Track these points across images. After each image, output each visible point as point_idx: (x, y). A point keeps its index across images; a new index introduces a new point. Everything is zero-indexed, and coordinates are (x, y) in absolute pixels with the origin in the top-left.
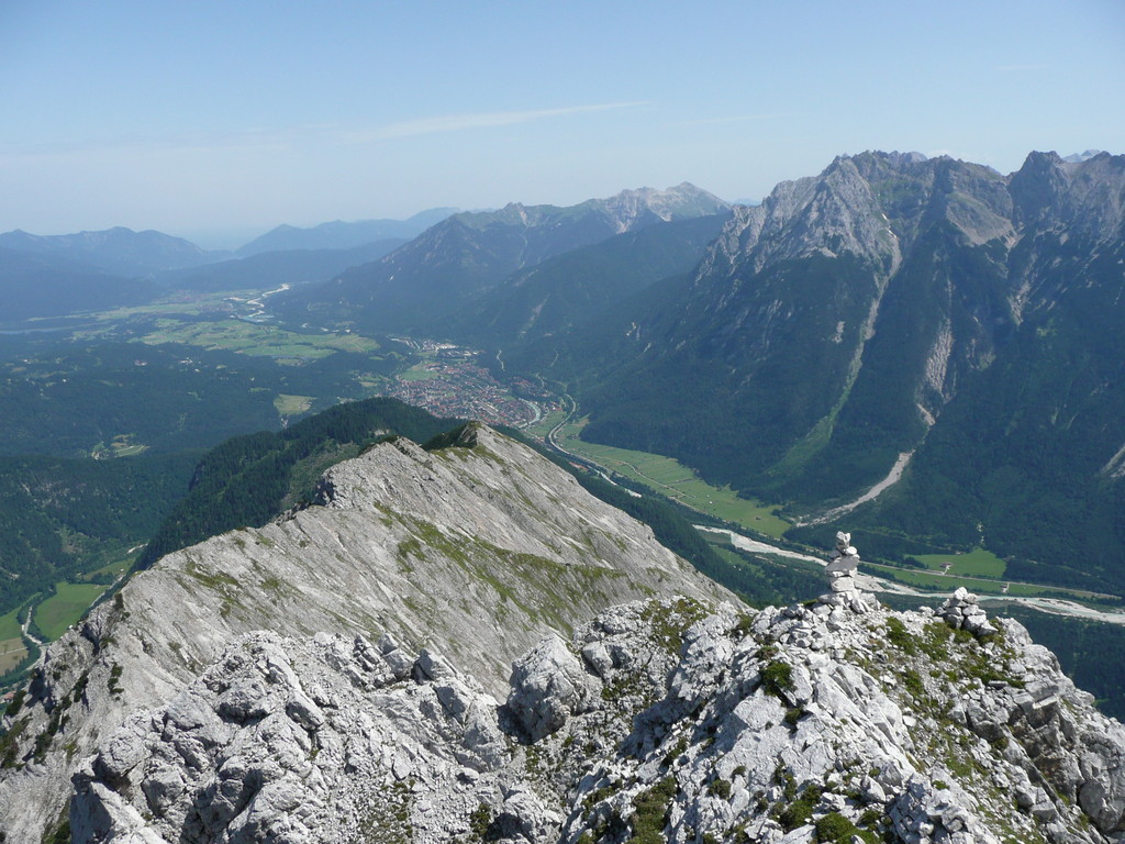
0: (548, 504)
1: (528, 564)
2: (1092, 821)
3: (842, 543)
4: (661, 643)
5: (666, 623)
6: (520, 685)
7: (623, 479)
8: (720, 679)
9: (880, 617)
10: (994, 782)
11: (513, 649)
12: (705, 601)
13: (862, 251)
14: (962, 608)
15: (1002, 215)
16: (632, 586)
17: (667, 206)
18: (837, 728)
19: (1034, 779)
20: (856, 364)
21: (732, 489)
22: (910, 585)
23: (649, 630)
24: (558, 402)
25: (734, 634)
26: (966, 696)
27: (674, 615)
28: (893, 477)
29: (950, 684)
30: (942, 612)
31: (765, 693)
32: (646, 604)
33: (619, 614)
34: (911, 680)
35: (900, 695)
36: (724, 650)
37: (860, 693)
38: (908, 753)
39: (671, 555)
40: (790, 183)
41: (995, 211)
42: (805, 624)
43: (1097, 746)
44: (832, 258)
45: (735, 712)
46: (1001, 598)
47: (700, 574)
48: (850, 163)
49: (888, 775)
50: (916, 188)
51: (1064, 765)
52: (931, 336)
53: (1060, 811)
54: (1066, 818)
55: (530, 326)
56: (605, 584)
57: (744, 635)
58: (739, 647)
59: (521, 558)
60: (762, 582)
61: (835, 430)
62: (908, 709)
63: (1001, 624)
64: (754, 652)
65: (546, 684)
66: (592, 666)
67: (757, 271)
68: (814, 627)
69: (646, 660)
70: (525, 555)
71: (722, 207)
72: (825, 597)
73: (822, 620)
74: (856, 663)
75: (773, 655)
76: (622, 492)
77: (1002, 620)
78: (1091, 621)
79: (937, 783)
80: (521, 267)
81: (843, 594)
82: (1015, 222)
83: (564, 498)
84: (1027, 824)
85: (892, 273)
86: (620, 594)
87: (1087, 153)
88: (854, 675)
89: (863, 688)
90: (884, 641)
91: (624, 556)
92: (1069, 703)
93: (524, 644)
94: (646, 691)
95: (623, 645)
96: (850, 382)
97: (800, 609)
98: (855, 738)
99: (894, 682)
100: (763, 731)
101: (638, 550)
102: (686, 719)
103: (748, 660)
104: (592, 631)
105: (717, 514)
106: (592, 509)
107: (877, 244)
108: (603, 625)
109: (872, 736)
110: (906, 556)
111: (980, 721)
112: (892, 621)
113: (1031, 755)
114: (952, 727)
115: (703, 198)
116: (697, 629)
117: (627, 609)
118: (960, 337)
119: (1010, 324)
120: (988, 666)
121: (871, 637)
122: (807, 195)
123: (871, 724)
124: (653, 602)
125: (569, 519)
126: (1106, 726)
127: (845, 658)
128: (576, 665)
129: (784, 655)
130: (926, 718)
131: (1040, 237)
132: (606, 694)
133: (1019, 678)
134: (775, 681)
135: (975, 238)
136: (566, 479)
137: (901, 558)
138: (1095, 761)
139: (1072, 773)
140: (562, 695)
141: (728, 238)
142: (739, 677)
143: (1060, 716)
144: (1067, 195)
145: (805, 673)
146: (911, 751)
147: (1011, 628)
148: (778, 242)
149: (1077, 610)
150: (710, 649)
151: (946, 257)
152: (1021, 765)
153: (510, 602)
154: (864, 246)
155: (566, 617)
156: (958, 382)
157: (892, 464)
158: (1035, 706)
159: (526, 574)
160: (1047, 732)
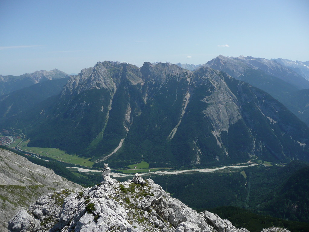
0: (18, 168)
1: (12, 189)
2: (172, 225)
3: (105, 167)
4: (58, 204)
5: (59, 198)
6: (12, 229)
7: (43, 157)
8: (75, 212)
9: (117, 185)
10: (149, 222)
11: (9, 217)
12: (71, 189)
13: (106, 87)
14: (138, 178)
15: (140, 77)
16: (48, 189)
17: (50, 75)
18: (108, 218)
19: (159, 218)
20: (108, 117)
21: (77, 155)
22: (127, 174)
23: (54, 201)
24: (19, 136)
25: (78, 198)
26: (141, 201)
27: (62, 195)
28: (120, 146)
29: (137, 199)
30: (133, 180)
31: (88, 213)
32: (53, 194)
33: (44, 198)
34: (127, 200)
35: (124, 205)
36: (75, 203)
37: (114, 207)
38: (128, 220)
39: (60, 177)
40: (86, 69)
41: (138, 76)
42: (98, 191)
43: (171, 206)
44: (99, 89)
45: (80, 221)
46: (149, 173)
47: (69, 181)
48: (101, 64)
49: (122, 228)
50: (119, 70)
51: (165, 213)
52: (126, 108)
53: (165, 225)
54: (167, 226)
55: (7, 113)
56: (39, 190)
57: (81, 198)
58: (80, 201)
59: (10, 187)
60: (88, 180)
61: (104, 135)
62: (127, 208)
63: (147, 180)
64: (84, 202)
65: (21, 226)
66: (36, 217)
67: (79, 93)
68: (100, 191)
69: (54, 210)
70: (11, 186)
71: (67, 75)
72: (102, 182)
73: (102, 189)
74: (112, 199)
75: (89, 202)
76: (43, 161)
77: (147, 179)
78: (169, 175)
79: (134, 227)
80: (3, 95)
81: (107, 180)
82: (142, 79)
83: (23, 165)
84: (158, 230)
85: (115, 92)
86: (45, 192)
87: (157, 62)
88: (112, 202)
89: (115, 205)
90: (119, 191)
91: (45, 180)
92: (164, 197)
93: (13, 214)
94: (55, 220)
95: (46, 208)
96: (107, 122)
97: (96, 187)
98: (113, 220)
99: (122, 202)
100: (88, 224)
101: (49, 177)
102: (66, 226)
103: (82, 205)
104: (35, 206)
105: (73, 163)
106: (33, 167)
107: (110, 85)
108: (39, 203)
109: (118, 218)
110: (125, 166)
111: (144, 207)
112: (121, 185)
113: (157, 212)
114: (138, 210)
115: (61, 73)
116: (67, 199)
117: (47, 196)
118: (133, 108)
119: (144, 104)
120: (145, 192)
121: (116, 191)
122: (91, 72)
123: (117, 215)
124: (55, 192)
125: (25, 171)
126: (173, 201)
127: (109, 198)
128: (31, 217)
129: (92, 201)
130: (131, 209)
131: (148, 83)
132: (42, 224)
133: (153, 193)
134: (90, 209)
135: (134, 83)
136: (24, 159)
137: (124, 167)
138: (171, 210)
139: (167, 214)
140: (27, 228)
141: (69, 84)
142: (80, 210)
143: (163, 201)
144: (153, 72)
145: (98, 205)
146: (129, 219)
147: (150, 181)
148: (84, 85)
149: (166, 173)
150: (71, 204)
151: (127, 88)
152: (155, 216)
153: (7, 202)
154: (107, 85)
155: (27, 202)
156: (133, 119)
157: (119, 142)
158: (157, 200)
159: (12, 192)
160: (160, 206)
